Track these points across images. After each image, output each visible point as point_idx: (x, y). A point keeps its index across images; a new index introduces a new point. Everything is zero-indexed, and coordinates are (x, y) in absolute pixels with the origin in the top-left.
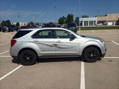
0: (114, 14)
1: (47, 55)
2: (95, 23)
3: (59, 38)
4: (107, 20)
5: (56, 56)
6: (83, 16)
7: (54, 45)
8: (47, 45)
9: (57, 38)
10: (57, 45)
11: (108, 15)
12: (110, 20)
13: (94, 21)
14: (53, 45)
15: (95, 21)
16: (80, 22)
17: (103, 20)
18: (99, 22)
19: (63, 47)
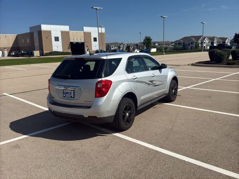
8: (146, 83)
10: (153, 81)
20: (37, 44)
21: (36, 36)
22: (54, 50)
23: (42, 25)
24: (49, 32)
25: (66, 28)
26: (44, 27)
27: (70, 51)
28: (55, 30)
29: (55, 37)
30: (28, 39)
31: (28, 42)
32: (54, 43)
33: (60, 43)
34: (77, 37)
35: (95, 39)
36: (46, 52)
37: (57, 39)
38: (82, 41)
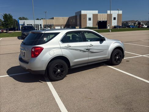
0: (61, 18)
1: (79, 63)
2: (41, 27)
3: (89, 41)
4: (54, 24)
5: (88, 63)
6: (20, 18)
7: (87, 49)
8: (81, 50)
9: (88, 41)
10: (89, 49)
11: (54, 18)
12: (57, 24)
13: (39, 25)
14: (85, 50)
15: (41, 25)
16: (21, 25)
17: (50, 24)
18: (46, 26)
19: (95, 51)
20: (78, 23)
21: (78, 18)
22: (87, 26)
23: (82, 11)
24: (86, 15)
25: (96, 12)
26: (83, 12)
27: (97, 26)
28: (89, 14)
29: (89, 18)
30: (74, 20)
31: (74, 21)
32: (88, 21)
33: (91, 22)
34: (102, 17)
35: (115, 19)
36: (83, 27)
37: (90, 19)
38: (106, 20)
